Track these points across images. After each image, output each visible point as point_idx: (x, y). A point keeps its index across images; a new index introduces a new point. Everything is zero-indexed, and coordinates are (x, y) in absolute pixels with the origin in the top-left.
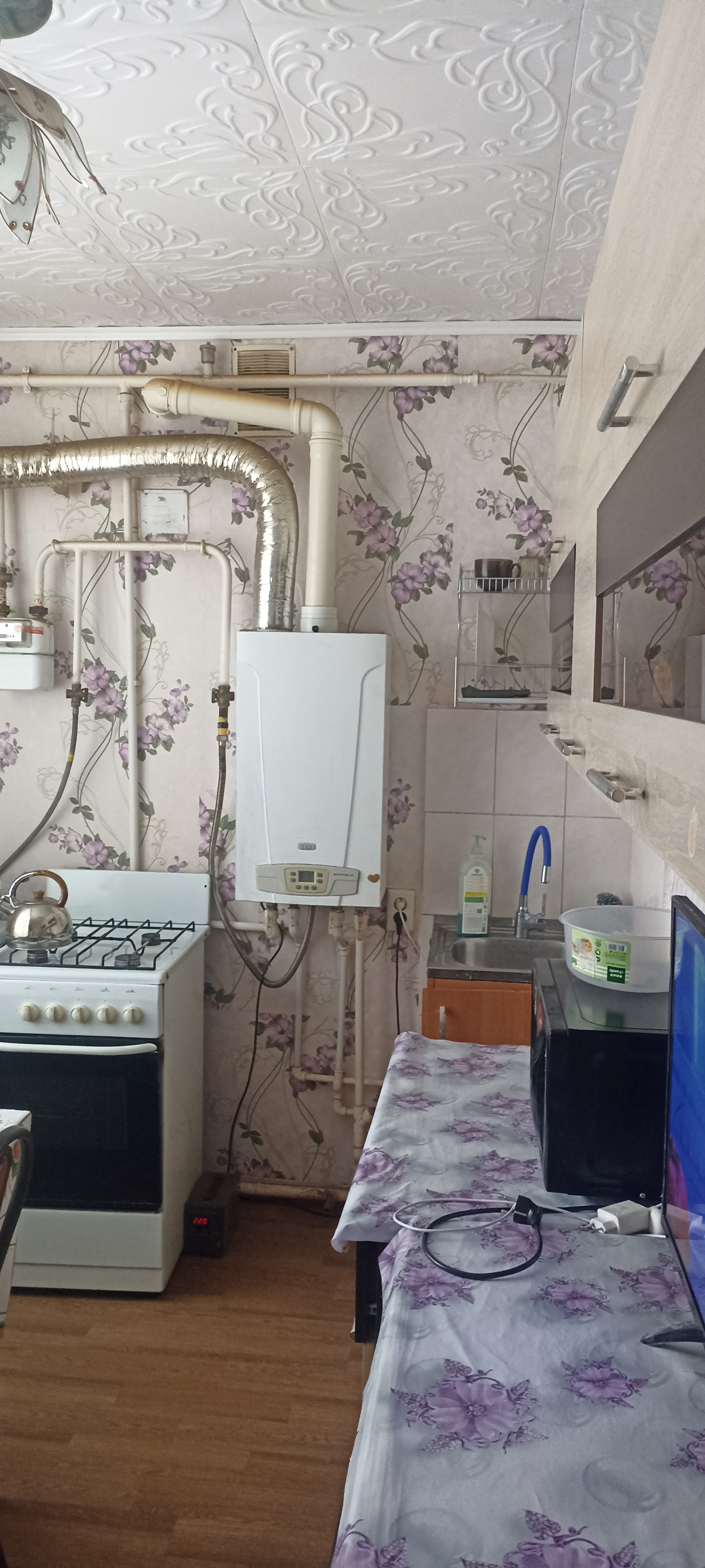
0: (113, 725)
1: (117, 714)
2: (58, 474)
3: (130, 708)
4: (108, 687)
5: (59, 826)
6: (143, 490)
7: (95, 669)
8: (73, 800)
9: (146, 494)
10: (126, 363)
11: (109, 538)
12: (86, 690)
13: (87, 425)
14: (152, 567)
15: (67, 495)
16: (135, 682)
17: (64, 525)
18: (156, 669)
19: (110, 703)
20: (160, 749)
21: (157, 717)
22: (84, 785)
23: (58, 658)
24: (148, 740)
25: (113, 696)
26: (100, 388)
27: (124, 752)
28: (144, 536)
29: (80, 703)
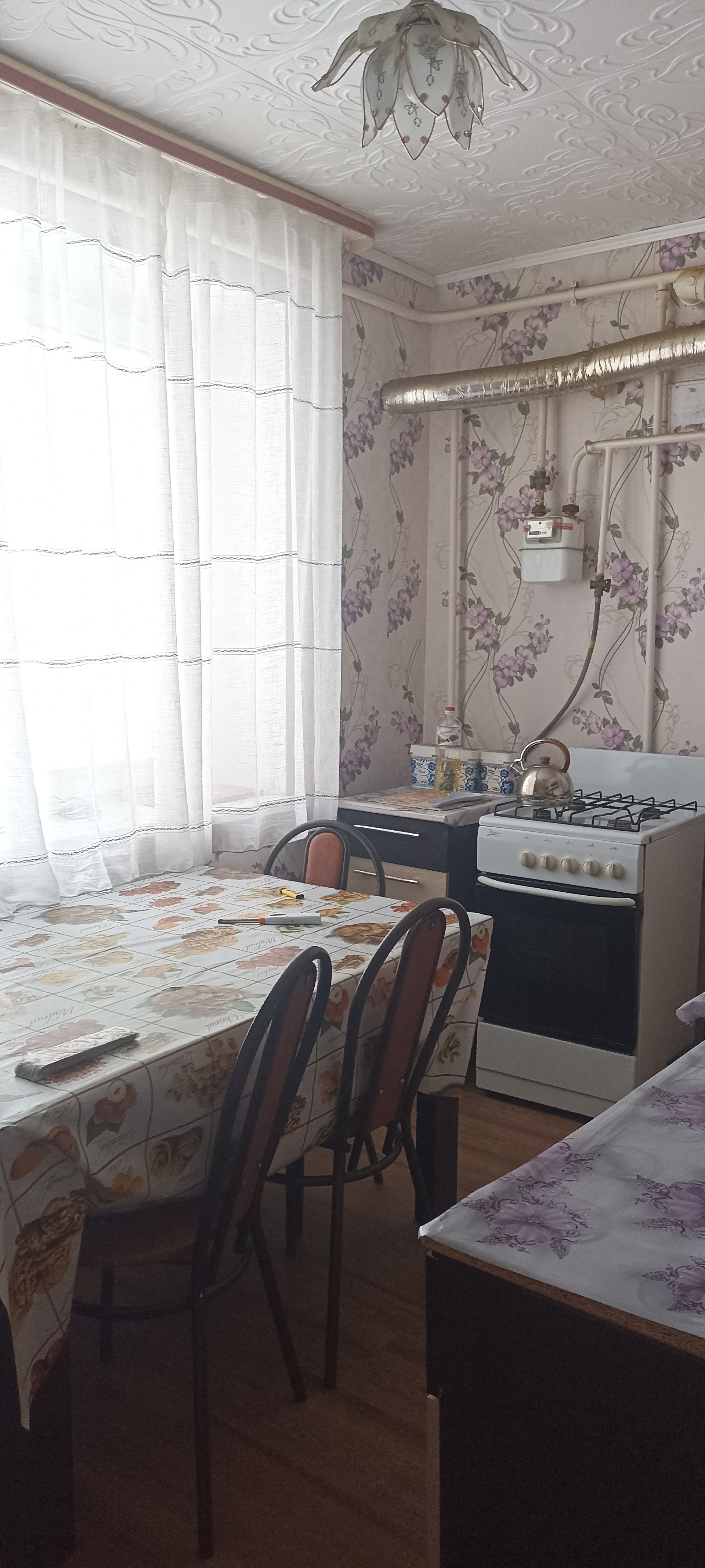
0: (634, 614)
1: (638, 604)
2: (594, 378)
3: (649, 598)
4: (631, 578)
5: (581, 709)
6: (674, 384)
7: (620, 561)
8: (595, 686)
9: (677, 387)
10: (666, 261)
11: (639, 434)
12: (609, 580)
13: (626, 327)
14: (679, 459)
15: (603, 398)
16: (655, 572)
17: (600, 428)
18: (678, 560)
19: (633, 594)
20: (677, 636)
21: (676, 606)
22: (605, 671)
23: (587, 552)
24: (666, 628)
25: (635, 586)
26: (640, 289)
27: (643, 640)
28: (673, 429)
29: (602, 593)
